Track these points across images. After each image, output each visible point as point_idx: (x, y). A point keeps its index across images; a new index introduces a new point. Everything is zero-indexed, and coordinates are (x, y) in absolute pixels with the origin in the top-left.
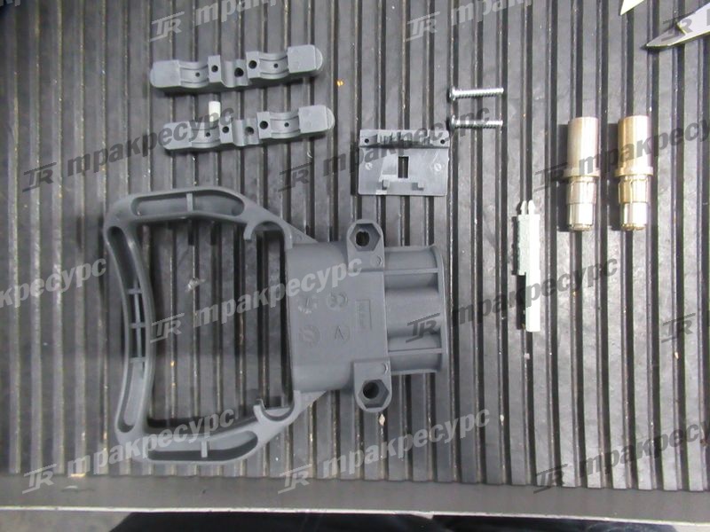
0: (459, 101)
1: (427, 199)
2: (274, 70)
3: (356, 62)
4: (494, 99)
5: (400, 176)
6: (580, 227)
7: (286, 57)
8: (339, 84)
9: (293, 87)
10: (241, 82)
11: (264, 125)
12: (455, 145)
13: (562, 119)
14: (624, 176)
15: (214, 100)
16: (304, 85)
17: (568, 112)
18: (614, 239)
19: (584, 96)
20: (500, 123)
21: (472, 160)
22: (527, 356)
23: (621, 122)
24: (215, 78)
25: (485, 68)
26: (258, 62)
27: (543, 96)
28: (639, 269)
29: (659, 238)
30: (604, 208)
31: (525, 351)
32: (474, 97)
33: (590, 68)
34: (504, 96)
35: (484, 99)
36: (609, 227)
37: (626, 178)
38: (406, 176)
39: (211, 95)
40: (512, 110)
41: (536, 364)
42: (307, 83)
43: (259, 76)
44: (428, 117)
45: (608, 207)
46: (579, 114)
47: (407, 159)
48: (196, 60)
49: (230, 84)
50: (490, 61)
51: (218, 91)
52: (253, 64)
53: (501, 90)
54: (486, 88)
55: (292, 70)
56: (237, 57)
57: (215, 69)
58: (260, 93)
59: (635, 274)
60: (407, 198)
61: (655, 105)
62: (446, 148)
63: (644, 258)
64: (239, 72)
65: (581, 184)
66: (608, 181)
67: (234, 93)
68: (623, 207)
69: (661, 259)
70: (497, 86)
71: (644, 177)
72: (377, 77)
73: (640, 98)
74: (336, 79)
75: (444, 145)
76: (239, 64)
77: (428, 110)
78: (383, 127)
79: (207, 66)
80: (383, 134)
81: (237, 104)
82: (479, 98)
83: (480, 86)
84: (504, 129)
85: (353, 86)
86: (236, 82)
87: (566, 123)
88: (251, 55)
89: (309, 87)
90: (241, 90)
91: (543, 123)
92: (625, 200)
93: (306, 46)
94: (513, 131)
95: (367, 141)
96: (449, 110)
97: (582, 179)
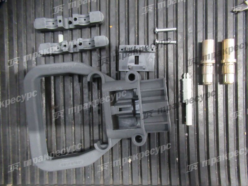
0: (159, 33)
1: (146, 73)
2: (84, 21)
3: (117, 18)
4: (172, 32)
5: (136, 63)
6: (208, 83)
7: (89, 16)
8: (111, 27)
9: (92, 28)
10: (71, 26)
12: (157, 51)
13: (200, 40)
14: (225, 63)
15: (61, 34)
16: (97, 28)
17: (202, 37)
18: (220, 87)
19: (208, 31)
20: (175, 42)
21: (164, 57)
22: (187, 134)
23: (223, 41)
24: (60, 25)
25: (169, 20)
26: (78, 18)
27: (192, 31)
28: (230, 100)
29: (238, 87)
30: (216, 75)
31: (186, 132)
32: (164, 32)
33: (210, 20)
34: (177, 31)
35: (168, 32)
36: (218, 83)
37: (226, 64)
38: (138, 64)
39: (59, 32)
40: (180, 37)
41: (190, 138)
42: (98, 27)
43: (78, 24)
44: (146, 40)
45: (218, 75)
46: (206, 38)
47: (138, 57)
48: (53, 18)
49: (67, 28)
50: (171, 17)
51: (62, 30)
52: (76, 19)
53: (175, 29)
54: (169, 28)
55: (91, 22)
56: (69, 16)
57: (60, 21)
58: (79, 31)
59: (229, 101)
61: (236, 34)
63: (233, 95)
64: (70, 23)
65: (208, 66)
66: (218, 65)
67: (69, 31)
68: (224, 75)
69: (239, 96)
70: (174, 27)
71: (232, 63)
72: (126, 24)
73: (231, 31)
74: (109, 25)
75: (153, 51)
76: (70, 19)
77: (146, 37)
78: (129, 44)
79: (57, 20)
80: (128, 47)
81: (70, 35)
82: (166, 32)
83: (167, 27)
84: (177, 44)
85: (116, 28)
86: (69, 26)
87: (201, 41)
88: (75, 16)
89: (99, 28)
90: (71, 30)
91: (192, 42)
92: (225, 73)
93: (97, 12)
94: (180, 45)
95: (122, 50)
96: (154, 37)
97: (208, 64)
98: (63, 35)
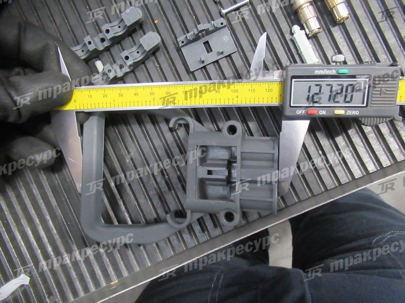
1: (228, 58)
2: (120, 30)
3: (159, 7)
5: (208, 52)
6: (315, 31)
7: (122, 19)
8: (156, 22)
9: (133, 35)
10: (106, 44)
11: (127, 58)
12: (230, 23)
15: (97, 61)
16: (138, 32)
18: (337, 33)
20: (248, 1)
21: (242, 27)
24: (91, 48)
26: (110, 29)
28: (357, 40)
29: (360, 19)
30: (323, 18)
36: (330, 26)
38: (211, 51)
39: (94, 60)
43: (113, 36)
44: (209, 17)
45: (325, 16)
47: (207, 42)
48: (78, 45)
49: (101, 48)
51: (96, 55)
52: (108, 31)
55: (128, 25)
56: (98, 34)
57: (90, 43)
58: (119, 47)
59: (356, 44)
60: (217, 61)
62: (225, 26)
63: (357, 33)
64: (103, 40)
65: (304, 9)
66: (319, 3)
67: (105, 53)
68: (333, 11)
69: (366, 30)
72: (173, 9)
74: (153, 21)
75: (223, 25)
76: (101, 36)
77: (207, 13)
78: (188, 32)
79: (85, 44)
80: (190, 36)
81: (109, 57)
84: (251, 2)
85: (163, 20)
86: (103, 45)
88: (104, 28)
89: (141, 31)
90: (107, 49)
92: (332, 7)
94: (256, 2)
95: (183, 42)
96: (218, 7)
97: (303, 6)
98: (100, 61)
